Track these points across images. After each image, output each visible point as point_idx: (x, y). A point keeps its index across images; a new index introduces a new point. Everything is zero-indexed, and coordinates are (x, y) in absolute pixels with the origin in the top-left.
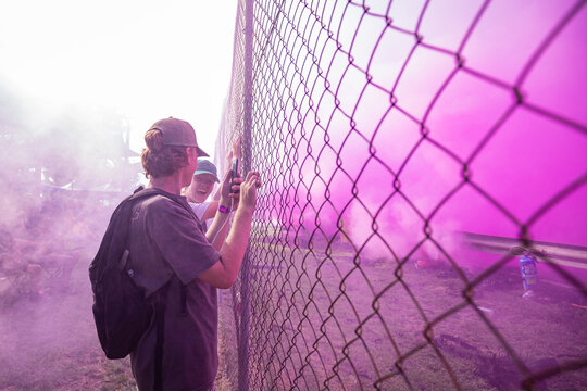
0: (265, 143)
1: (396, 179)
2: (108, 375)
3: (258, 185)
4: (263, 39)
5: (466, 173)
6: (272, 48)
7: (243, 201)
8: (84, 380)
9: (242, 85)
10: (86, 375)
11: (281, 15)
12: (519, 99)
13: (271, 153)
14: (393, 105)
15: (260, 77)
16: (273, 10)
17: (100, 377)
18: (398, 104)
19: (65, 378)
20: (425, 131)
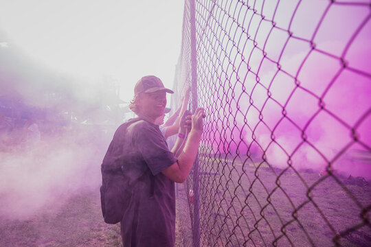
0: (208, 88)
1: (284, 110)
2: (108, 239)
3: (204, 116)
4: (204, 24)
5: (322, 104)
6: (210, 28)
7: (195, 127)
8: (94, 241)
9: (190, 54)
10: (95, 238)
11: (216, 7)
12: (344, 65)
13: (213, 95)
14: (279, 69)
15: (203, 47)
16: (209, 5)
17: (103, 240)
18: (282, 68)
19: (83, 239)
20: (298, 83)
